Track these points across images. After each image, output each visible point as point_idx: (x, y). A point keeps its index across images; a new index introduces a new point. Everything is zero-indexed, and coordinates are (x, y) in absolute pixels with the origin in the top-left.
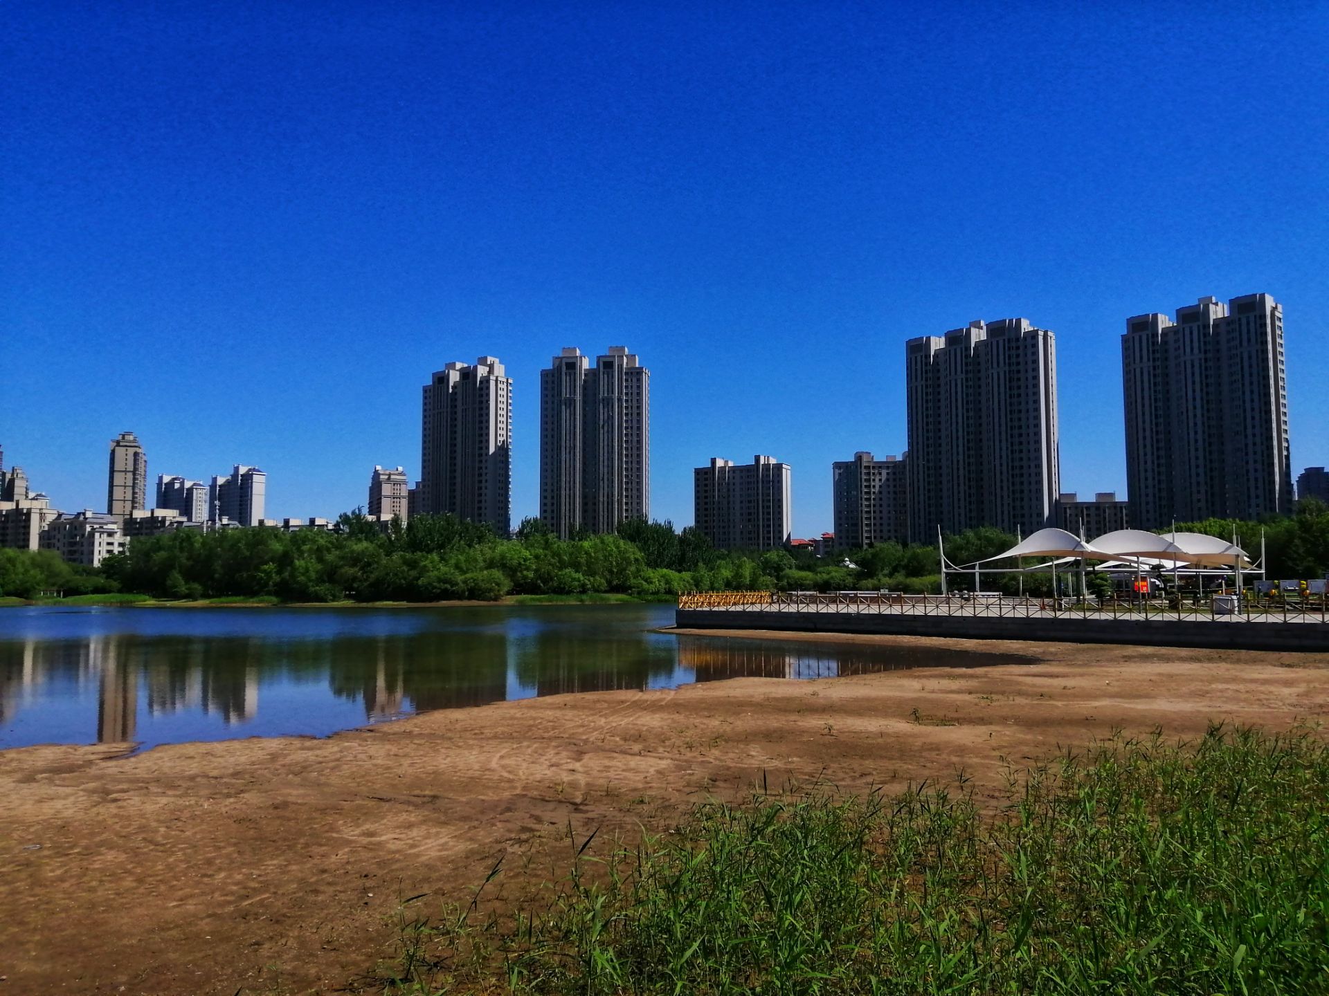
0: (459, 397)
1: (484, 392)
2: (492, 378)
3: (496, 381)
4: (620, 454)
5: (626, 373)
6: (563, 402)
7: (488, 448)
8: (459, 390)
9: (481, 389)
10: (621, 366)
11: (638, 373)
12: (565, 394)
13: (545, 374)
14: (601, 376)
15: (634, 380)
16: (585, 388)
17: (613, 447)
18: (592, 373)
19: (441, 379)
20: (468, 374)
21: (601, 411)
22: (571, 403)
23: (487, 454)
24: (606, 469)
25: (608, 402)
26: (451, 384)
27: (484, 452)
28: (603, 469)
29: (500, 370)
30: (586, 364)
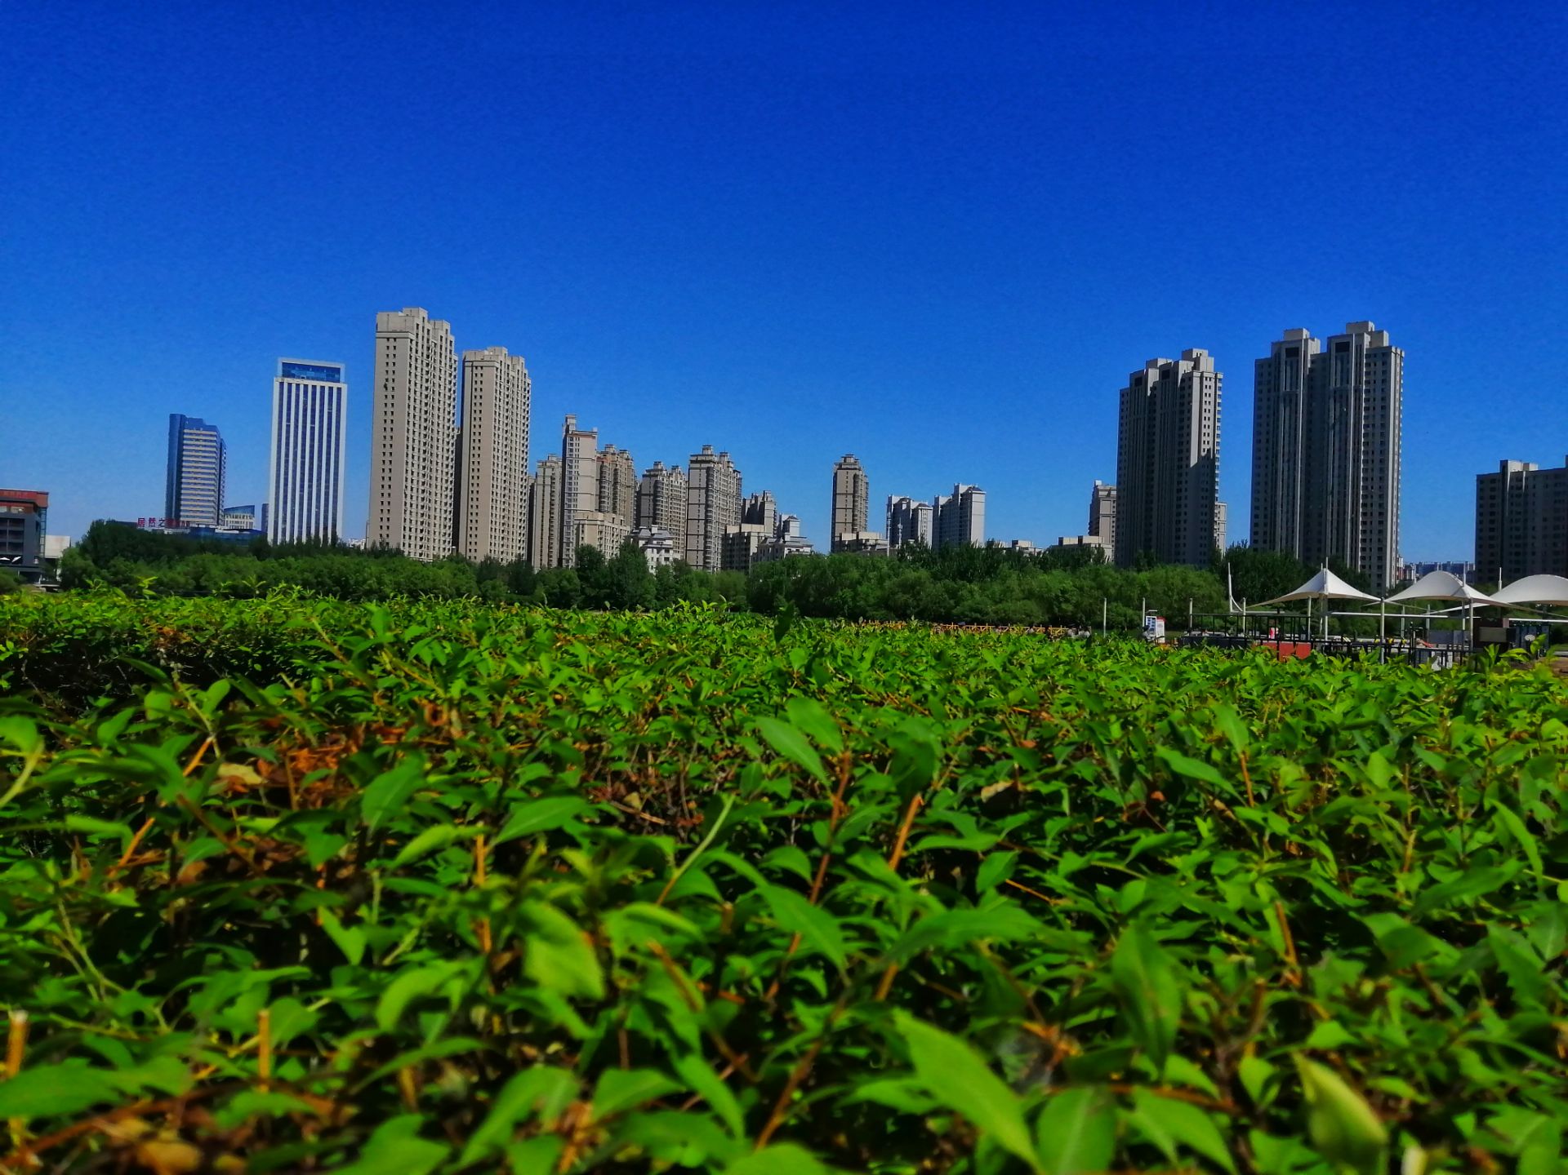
0: (1158, 400)
1: (1186, 392)
2: (1196, 374)
3: (1201, 377)
4: (1356, 460)
5: (1368, 356)
6: (1281, 399)
7: (1188, 458)
8: (1158, 392)
9: (1182, 388)
10: (1360, 347)
11: (1384, 354)
12: (1284, 387)
13: (1260, 365)
14: (1333, 362)
15: (1379, 364)
16: (1310, 379)
17: (1346, 452)
18: (1320, 360)
19: (1139, 380)
20: (1168, 373)
21: (1332, 406)
22: (1292, 399)
23: (1188, 465)
24: (1336, 480)
25: (1342, 397)
26: (1150, 385)
27: (1184, 463)
28: (1332, 481)
29: (1207, 364)
30: (1315, 347)
